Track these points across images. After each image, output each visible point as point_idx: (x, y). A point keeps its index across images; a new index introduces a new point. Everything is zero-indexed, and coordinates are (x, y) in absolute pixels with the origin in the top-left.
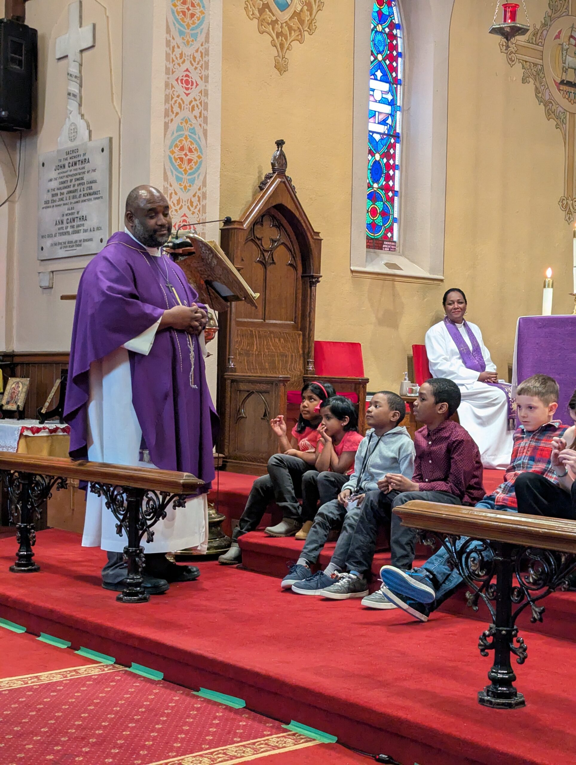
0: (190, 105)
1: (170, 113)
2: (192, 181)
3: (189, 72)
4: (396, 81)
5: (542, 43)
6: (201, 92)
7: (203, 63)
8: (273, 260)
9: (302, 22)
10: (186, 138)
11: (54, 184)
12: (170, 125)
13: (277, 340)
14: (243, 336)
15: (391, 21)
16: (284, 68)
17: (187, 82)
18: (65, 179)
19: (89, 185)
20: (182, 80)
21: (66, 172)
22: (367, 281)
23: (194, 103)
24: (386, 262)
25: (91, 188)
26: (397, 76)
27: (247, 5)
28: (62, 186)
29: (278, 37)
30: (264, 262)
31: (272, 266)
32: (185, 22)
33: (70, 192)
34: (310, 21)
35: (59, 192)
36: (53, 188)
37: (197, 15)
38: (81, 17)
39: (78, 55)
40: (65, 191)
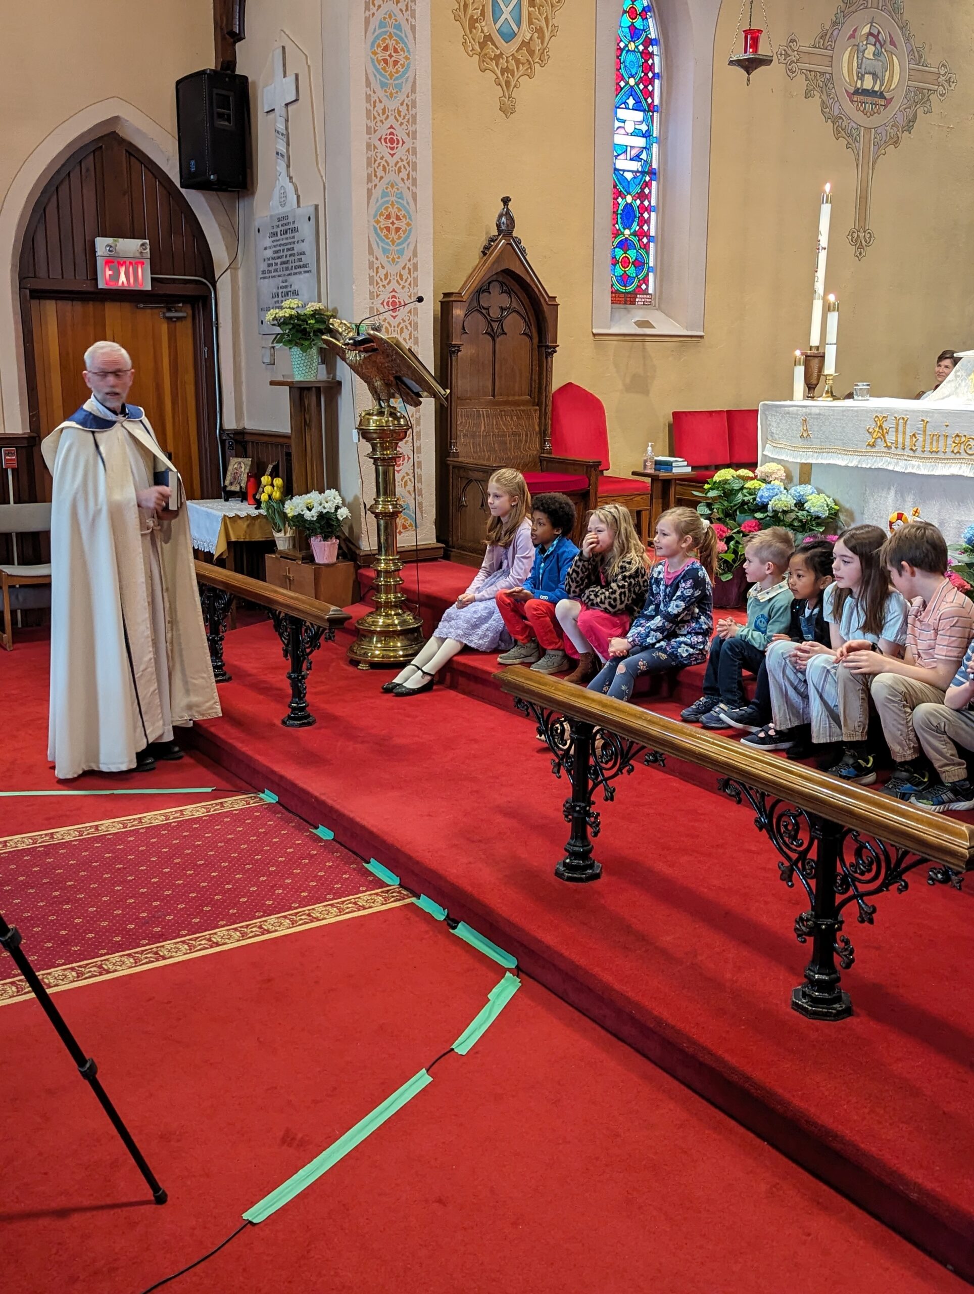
0: (396, 166)
1: (374, 178)
2: (401, 252)
3: (394, 128)
4: (651, 108)
5: (831, 46)
6: (408, 151)
7: (410, 116)
8: (503, 330)
9: (531, 53)
10: (393, 205)
11: (269, 253)
12: (373, 191)
13: (509, 418)
14: (468, 416)
15: (647, 35)
16: (511, 109)
17: (392, 141)
18: (278, 248)
19: (299, 257)
20: (386, 139)
21: (279, 240)
22: (613, 344)
23: (400, 164)
24: (637, 319)
25: (300, 260)
26: (653, 101)
27: (466, 40)
28: (276, 255)
29: (502, 74)
30: (492, 333)
31: (503, 336)
32: (386, 72)
33: (283, 263)
34: (541, 51)
35: (273, 262)
36: (268, 257)
37: (402, 62)
38: (284, 65)
39: (284, 109)
40: (279, 261)
